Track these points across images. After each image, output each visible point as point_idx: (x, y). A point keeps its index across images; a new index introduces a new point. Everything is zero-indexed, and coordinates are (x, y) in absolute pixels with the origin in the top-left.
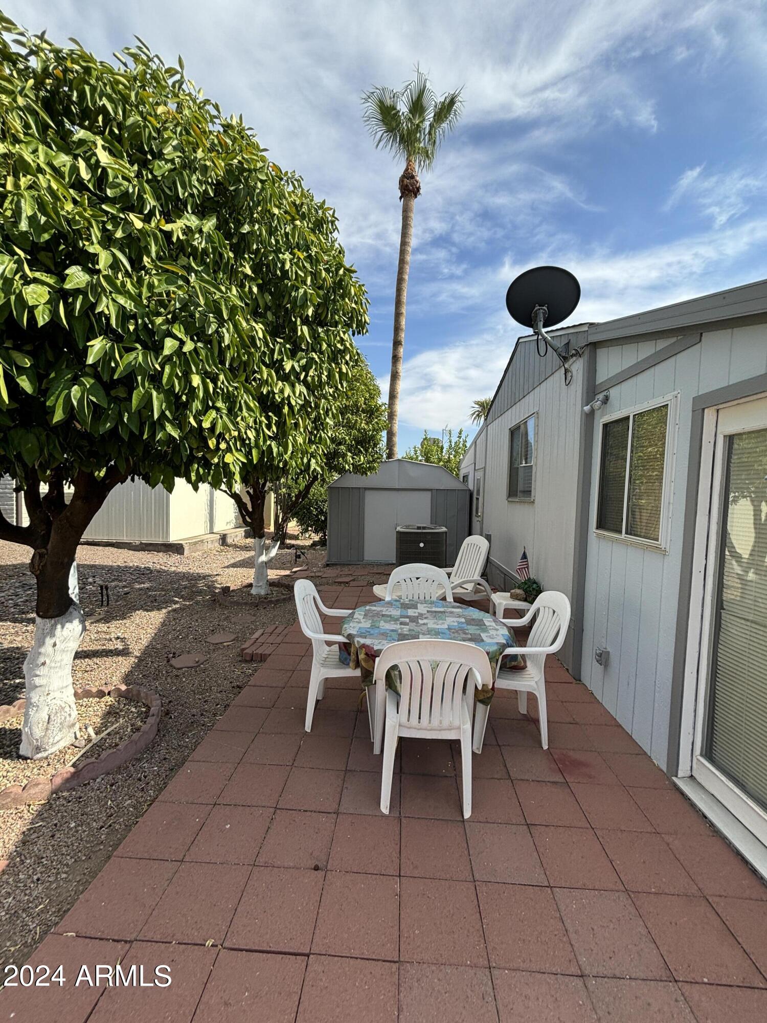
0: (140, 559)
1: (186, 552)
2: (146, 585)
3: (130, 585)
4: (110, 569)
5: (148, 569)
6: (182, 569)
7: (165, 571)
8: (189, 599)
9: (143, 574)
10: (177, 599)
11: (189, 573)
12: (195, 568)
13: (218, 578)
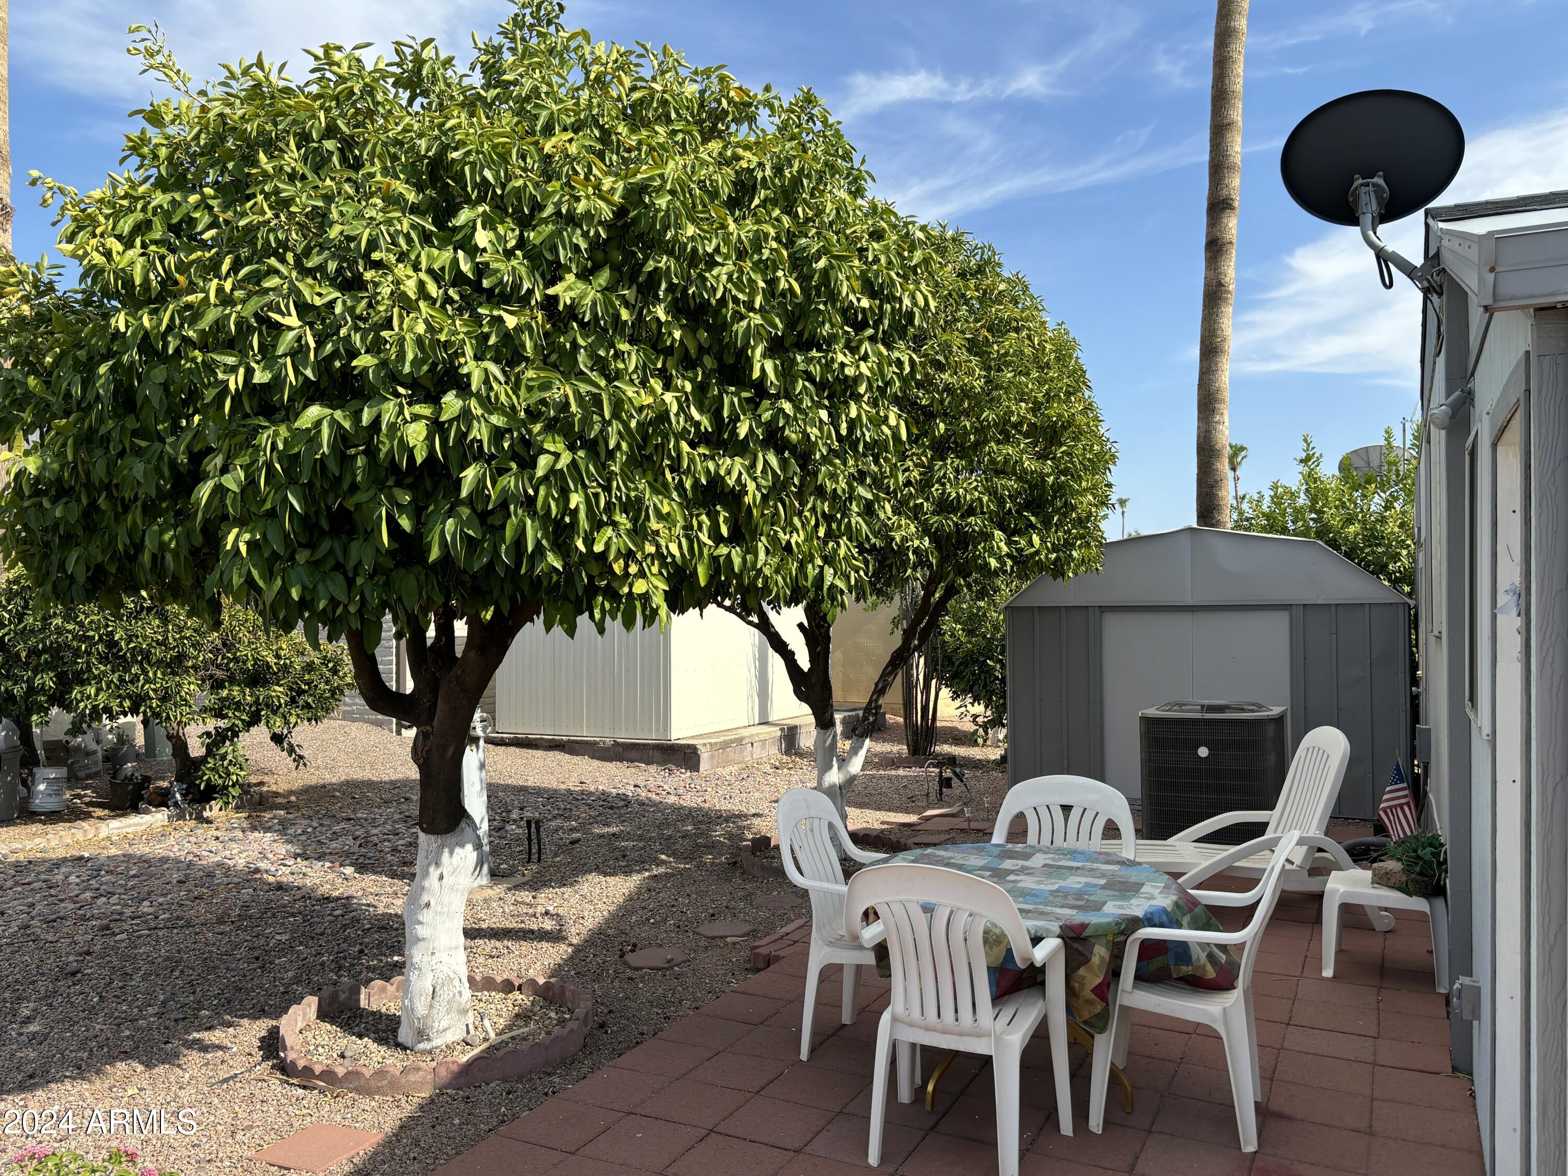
0: (612, 778)
1: (704, 765)
2: (614, 829)
3: (584, 827)
4: (551, 796)
5: (623, 798)
6: (690, 800)
7: (654, 804)
8: (687, 858)
9: (611, 808)
10: (663, 857)
11: (701, 809)
12: (716, 800)
13: (756, 821)
